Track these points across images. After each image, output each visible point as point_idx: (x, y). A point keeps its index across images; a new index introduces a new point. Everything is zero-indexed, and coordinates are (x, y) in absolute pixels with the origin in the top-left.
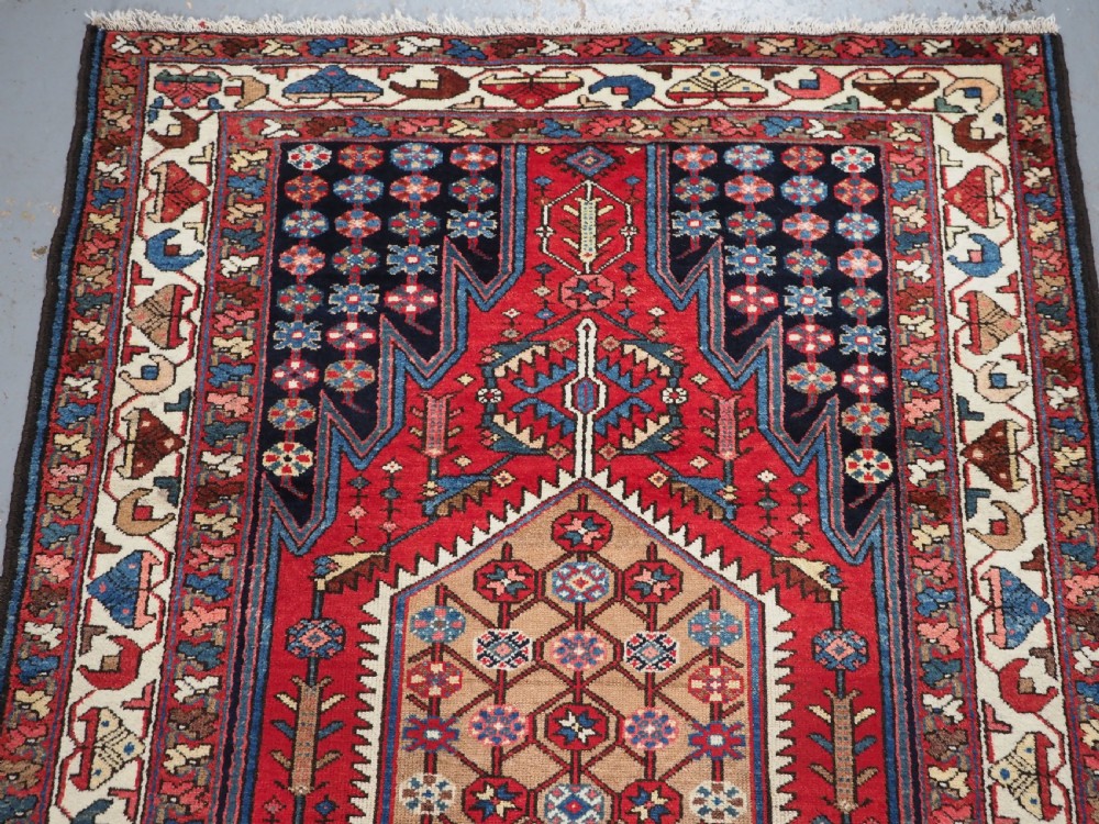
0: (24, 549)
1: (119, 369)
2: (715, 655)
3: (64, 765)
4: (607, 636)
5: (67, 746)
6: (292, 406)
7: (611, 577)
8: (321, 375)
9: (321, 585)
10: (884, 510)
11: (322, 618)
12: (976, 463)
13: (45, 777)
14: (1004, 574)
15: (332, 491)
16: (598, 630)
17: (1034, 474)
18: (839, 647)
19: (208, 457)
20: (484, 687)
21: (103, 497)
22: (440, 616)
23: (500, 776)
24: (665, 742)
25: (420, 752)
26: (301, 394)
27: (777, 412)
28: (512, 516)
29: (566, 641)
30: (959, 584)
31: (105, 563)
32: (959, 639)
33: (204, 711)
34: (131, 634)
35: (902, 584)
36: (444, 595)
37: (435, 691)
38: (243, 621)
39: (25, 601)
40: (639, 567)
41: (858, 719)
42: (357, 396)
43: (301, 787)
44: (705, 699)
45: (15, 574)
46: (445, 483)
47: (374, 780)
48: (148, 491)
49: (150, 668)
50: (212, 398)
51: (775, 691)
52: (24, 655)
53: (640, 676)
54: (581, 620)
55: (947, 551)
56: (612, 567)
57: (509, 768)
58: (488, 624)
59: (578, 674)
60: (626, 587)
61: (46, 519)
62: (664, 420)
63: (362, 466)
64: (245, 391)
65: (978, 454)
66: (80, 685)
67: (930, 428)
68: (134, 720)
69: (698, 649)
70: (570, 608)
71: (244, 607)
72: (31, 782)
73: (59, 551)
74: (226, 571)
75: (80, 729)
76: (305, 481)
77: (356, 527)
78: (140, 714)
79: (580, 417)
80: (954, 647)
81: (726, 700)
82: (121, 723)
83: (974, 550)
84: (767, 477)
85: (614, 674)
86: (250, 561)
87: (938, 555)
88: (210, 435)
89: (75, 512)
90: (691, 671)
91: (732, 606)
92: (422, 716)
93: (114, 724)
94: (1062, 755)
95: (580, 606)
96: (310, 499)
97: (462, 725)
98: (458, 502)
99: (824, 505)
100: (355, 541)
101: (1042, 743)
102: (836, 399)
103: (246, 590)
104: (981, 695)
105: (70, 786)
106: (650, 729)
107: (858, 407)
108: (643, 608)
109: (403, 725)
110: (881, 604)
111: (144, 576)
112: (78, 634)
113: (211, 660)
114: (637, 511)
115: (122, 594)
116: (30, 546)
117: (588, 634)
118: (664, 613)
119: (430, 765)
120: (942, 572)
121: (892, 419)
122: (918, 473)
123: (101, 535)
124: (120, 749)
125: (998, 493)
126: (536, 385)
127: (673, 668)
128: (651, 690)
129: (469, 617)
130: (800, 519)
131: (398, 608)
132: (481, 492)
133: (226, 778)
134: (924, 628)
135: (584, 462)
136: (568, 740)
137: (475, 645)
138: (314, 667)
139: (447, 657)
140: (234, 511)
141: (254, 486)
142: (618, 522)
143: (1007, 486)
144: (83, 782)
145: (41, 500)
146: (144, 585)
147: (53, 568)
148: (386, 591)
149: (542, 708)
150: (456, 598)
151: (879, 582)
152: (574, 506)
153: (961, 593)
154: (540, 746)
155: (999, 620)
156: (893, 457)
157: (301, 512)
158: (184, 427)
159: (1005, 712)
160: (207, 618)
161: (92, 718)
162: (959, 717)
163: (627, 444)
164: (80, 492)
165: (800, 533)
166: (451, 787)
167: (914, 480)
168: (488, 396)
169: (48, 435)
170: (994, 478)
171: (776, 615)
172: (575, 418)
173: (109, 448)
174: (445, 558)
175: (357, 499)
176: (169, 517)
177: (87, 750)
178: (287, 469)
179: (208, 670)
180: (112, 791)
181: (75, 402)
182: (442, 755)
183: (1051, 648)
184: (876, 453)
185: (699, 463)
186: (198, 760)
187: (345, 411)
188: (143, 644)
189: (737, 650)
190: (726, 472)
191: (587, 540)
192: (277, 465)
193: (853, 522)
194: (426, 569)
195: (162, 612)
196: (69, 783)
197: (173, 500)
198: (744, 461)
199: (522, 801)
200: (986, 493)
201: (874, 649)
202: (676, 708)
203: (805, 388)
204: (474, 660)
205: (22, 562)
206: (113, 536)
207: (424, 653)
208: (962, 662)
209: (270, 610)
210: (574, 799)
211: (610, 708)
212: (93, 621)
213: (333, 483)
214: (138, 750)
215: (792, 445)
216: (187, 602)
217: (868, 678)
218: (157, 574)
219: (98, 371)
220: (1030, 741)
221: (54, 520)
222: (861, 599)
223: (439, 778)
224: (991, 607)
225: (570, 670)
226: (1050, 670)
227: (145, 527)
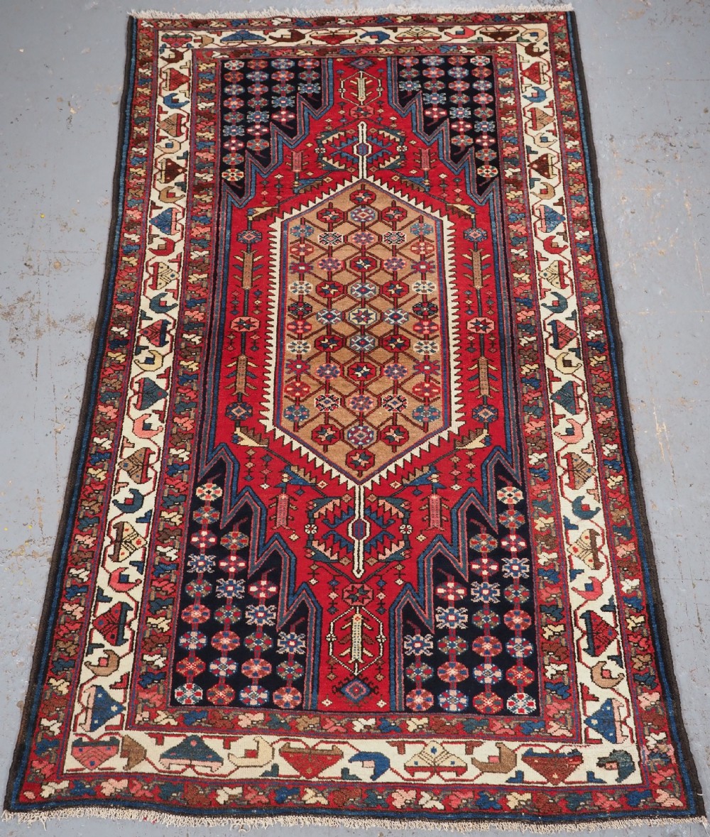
0: (120, 208)
1: (156, 145)
2: (422, 238)
3: (146, 282)
4: (375, 233)
5: (146, 276)
6: (233, 156)
7: (377, 213)
8: (245, 144)
9: (250, 218)
10: (495, 186)
11: (252, 230)
12: (534, 169)
13: (138, 285)
14: (546, 207)
15: (253, 186)
16: (371, 231)
17: (559, 172)
18: (475, 234)
19: (197, 175)
20: (323, 252)
21: (153, 190)
22: (303, 228)
23: (331, 281)
24: (401, 268)
25: (297, 274)
26: (237, 152)
27: (447, 153)
28: (332, 193)
29: (358, 235)
30: (526, 211)
31: (156, 213)
32: (526, 230)
33: (204, 262)
34: (170, 237)
35: (502, 212)
36: (303, 221)
37: (302, 253)
38: (218, 231)
39: (123, 226)
40: (389, 209)
41: (483, 258)
42: (261, 152)
43: (247, 286)
44: (418, 253)
45: (118, 217)
46: (302, 182)
47: (278, 284)
48: (172, 188)
49: (179, 248)
50: (197, 154)
51: (447, 250)
52: (124, 245)
53: (390, 246)
54: (363, 228)
55: (521, 200)
56: (377, 210)
57: (335, 278)
58: (324, 230)
59: (363, 246)
60: (382, 216)
61: (129, 198)
62: (398, 157)
63: (265, 177)
64: (212, 151)
65: (535, 166)
66: (149, 255)
67: (515, 158)
68: (174, 266)
69: (415, 237)
70: (359, 224)
71: (218, 226)
72: (132, 288)
73: (137, 209)
74: (209, 215)
75: (151, 270)
76: (241, 182)
77: (264, 198)
78: (177, 264)
79: (361, 157)
80: (524, 233)
81: (427, 253)
82: (168, 267)
83: (533, 200)
84: (443, 176)
85: (379, 246)
86: (219, 210)
87: (517, 201)
88: (197, 167)
89: (141, 195)
90: (412, 244)
91: (429, 222)
92: (297, 262)
93: (165, 268)
94: (570, 267)
95: (363, 223)
96: (244, 189)
97: (314, 264)
98: (308, 188)
99: (468, 186)
100: (264, 203)
101: (561, 264)
102: (473, 148)
103: (218, 221)
104: (535, 249)
105: (148, 289)
106: (395, 264)
107: (483, 150)
108: (391, 223)
109: (289, 266)
110: (493, 219)
111: (174, 216)
112: (146, 238)
113: (205, 246)
114: (387, 190)
115: (165, 223)
116: (123, 207)
117: (367, 233)
118: (399, 225)
119: (302, 278)
120: (520, 207)
121: (498, 155)
122: (509, 173)
123: (153, 203)
124: (169, 276)
125: (544, 179)
126: (341, 146)
127: (404, 243)
128: (395, 251)
129: (315, 228)
130: (458, 191)
131: (284, 226)
132: (318, 185)
133: (215, 284)
134: (510, 226)
135: (363, 173)
136: (360, 268)
137: (319, 237)
138: (250, 246)
139: (306, 242)
140: (211, 194)
141: (219, 186)
142: (379, 194)
143: (548, 177)
144: (154, 286)
145: (126, 191)
146: (174, 220)
147: (135, 215)
148: (279, 220)
149: (348, 258)
150: (309, 222)
151: (492, 212)
152: (359, 188)
153: (527, 214)
154: (348, 271)
155: (544, 222)
156: (498, 168)
157: (240, 193)
158: (186, 165)
159: (545, 254)
160: (202, 231)
161: (156, 266)
162: (526, 256)
163: (381, 166)
164: (143, 188)
165: (458, 195)
166: (311, 285)
167: (507, 176)
168: (320, 151)
169: (127, 169)
170: (542, 174)
171: (447, 224)
172: (358, 158)
173: (154, 172)
174: (304, 208)
175: (265, 188)
176: (182, 196)
177: (155, 277)
178: (233, 178)
179: (204, 249)
180: (166, 290)
181: (138, 156)
182: (306, 275)
183: (566, 232)
184: (491, 167)
185: (414, 172)
186: (202, 279)
187: (257, 158)
188: (175, 240)
189: (432, 236)
190: (425, 175)
191: (366, 200)
192: (228, 177)
193: (481, 191)
194: (295, 212)
195: (183, 229)
196: (148, 288)
197: (184, 190)
198: (433, 170)
199: (341, 289)
200: (539, 180)
201: (489, 233)
202: (406, 257)
203: (459, 144)
204: (318, 242)
205: (120, 213)
206: (158, 203)
207: (297, 241)
208: (528, 239)
209: (230, 226)
210: (363, 287)
211: (377, 258)
212: (153, 233)
213: (253, 183)
214: (176, 276)
215: (453, 165)
216: (193, 225)
217: (488, 245)
218: (179, 216)
219: (146, 145)
220: (556, 263)
221: (133, 198)
222: (484, 217)
223: (306, 282)
224: (540, 219)
225: (359, 245)
226: (565, 239)
227: (173, 200)
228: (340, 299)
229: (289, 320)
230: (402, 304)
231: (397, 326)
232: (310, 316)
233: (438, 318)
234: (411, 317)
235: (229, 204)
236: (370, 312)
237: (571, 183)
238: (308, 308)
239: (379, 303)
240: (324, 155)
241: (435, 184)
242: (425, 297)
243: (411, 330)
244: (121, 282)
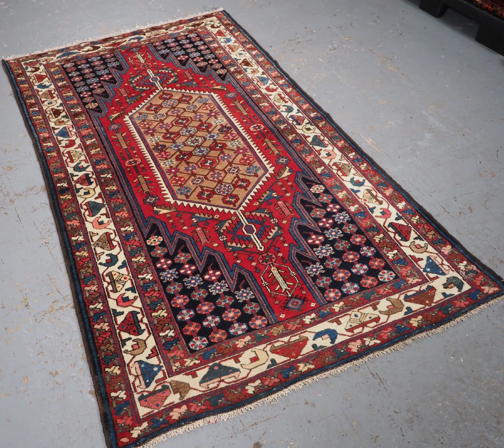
0: (35, 134)
1: (42, 105)
2: (205, 104)
3: (66, 161)
4: (181, 108)
5: (65, 158)
6: (88, 98)
8: (92, 93)
10: (228, 76)
11: (114, 124)
13: (62, 163)
14: (258, 77)
16: (178, 108)
17: (256, 63)
18: (231, 95)
19: (72, 110)
20: (158, 122)
21: (50, 122)
22: (141, 116)
24: (202, 117)
25: (149, 134)
26: (89, 96)
27: (198, 70)
28: (149, 99)
29: (172, 111)
30: (250, 81)
31: (57, 131)
32: (254, 87)
33: (95, 144)
34: (70, 139)
35: (238, 84)
36: (140, 114)
37: (147, 126)
38: (96, 130)
39: (40, 141)
40: (182, 98)
41: (241, 103)
42: (102, 93)
43: (125, 147)
44: (207, 110)
45: (36, 138)
46: (131, 99)
47: (141, 141)
48: (61, 119)
49: (78, 142)
50: (67, 102)
52: (45, 149)
53: (192, 111)
54: (173, 108)
55: (245, 77)
56: (176, 99)
57: (170, 131)
58: (153, 114)
59: (178, 115)
61: (38, 129)
62: (174, 78)
63: (110, 102)
64: (75, 99)
65: (243, 64)
66: (62, 149)
67: (231, 63)
68: (80, 150)
69: (201, 104)
70: (170, 107)
71: (95, 127)
72: (59, 165)
73: (44, 132)
74: (87, 124)
75: (66, 155)
76: (98, 107)
77: (114, 110)
79: (155, 82)
81: (212, 108)
82: (76, 151)
83: (250, 76)
84: (201, 79)
85: (185, 112)
86: (92, 121)
87: (243, 78)
88: (70, 107)
89: (44, 126)
90: (202, 107)
91: (205, 97)
92: (146, 130)
93: (74, 152)
94: (284, 94)
95: (172, 106)
96: (101, 109)
97: (156, 128)
98: (135, 100)
99: (215, 79)
100: (115, 112)
101: (279, 95)
102: (209, 65)
103: (94, 125)
104: (263, 93)
106: (198, 117)
107: (214, 65)
108: (186, 102)
109: (143, 132)
110: (236, 87)
112: (57, 142)
114: (176, 90)
115: (64, 134)
116: (37, 134)
117: (176, 109)
118: (191, 102)
120: (245, 80)
121: (223, 65)
122: (232, 69)
123: (53, 128)
124: (78, 154)
125: (250, 67)
126: (143, 81)
127: (198, 108)
128: (195, 112)
129: (148, 114)
130: (212, 82)
131: (131, 118)
132: (140, 98)
133: (106, 151)
134: (246, 88)
135: (160, 88)
136: (181, 123)
137: (152, 117)
138: (117, 131)
139: (147, 121)
140: (84, 116)
141: (86, 111)
142: (173, 93)
143: (252, 66)
144: (72, 161)
145: (35, 127)
146: (69, 131)
147: (44, 135)
148: (127, 116)
149: (173, 121)
150: (144, 113)
151: (233, 85)
152: (162, 94)
154: (175, 126)
155: (261, 82)
156: (226, 69)
157: (100, 111)
158: (64, 108)
160: (88, 131)
161: (68, 152)
162: (261, 96)
163: (168, 83)
164: (44, 123)
166: (160, 137)
167: (232, 71)
168: (133, 85)
169: (30, 118)
170: (248, 66)
171: (215, 95)
173: (47, 115)
174: (137, 108)
175: (112, 106)
176: (68, 121)
177: (70, 157)
178: (92, 107)
179: (92, 138)
180: (80, 161)
181: (34, 112)
182: (154, 134)
183: (273, 83)
184: (222, 69)
185: (186, 81)
186: (98, 151)
187: (101, 96)
188: (74, 139)
189: (210, 101)
190: (192, 80)
191: (168, 97)
192: (90, 107)
193: (223, 79)
194: (134, 111)
195: (76, 133)
196: (69, 163)
197: (68, 118)
198: (195, 78)
200: (248, 68)
201: (238, 93)
202: (202, 113)
203: (202, 66)
204: (153, 119)
205: (36, 136)
206: (56, 127)
207: (141, 122)
208: (257, 90)
209: (101, 126)
210: (187, 130)
211: (188, 117)
212: (60, 139)
213: (104, 106)
214: (83, 153)
215: (203, 73)
216: (81, 130)
217: (239, 97)
218: (71, 129)
219: (37, 106)
220: (277, 95)
221: (40, 128)
222: (231, 88)
223: (156, 137)
224: (258, 81)
225: (175, 115)
226: (275, 85)
227: (64, 123)
228: (178, 138)
229: (156, 154)
230: (212, 131)
231: (215, 140)
232: (167, 149)
233: (234, 131)
234: (219, 134)
235: (97, 117)
236: (197, 138)
237: (264, 65)
238: (164, 146)
239: (199, 133)
240: (136, 86)
241: (199, 83)
242: (222, 125)
243: (223, 139)
244: (52, 165)
